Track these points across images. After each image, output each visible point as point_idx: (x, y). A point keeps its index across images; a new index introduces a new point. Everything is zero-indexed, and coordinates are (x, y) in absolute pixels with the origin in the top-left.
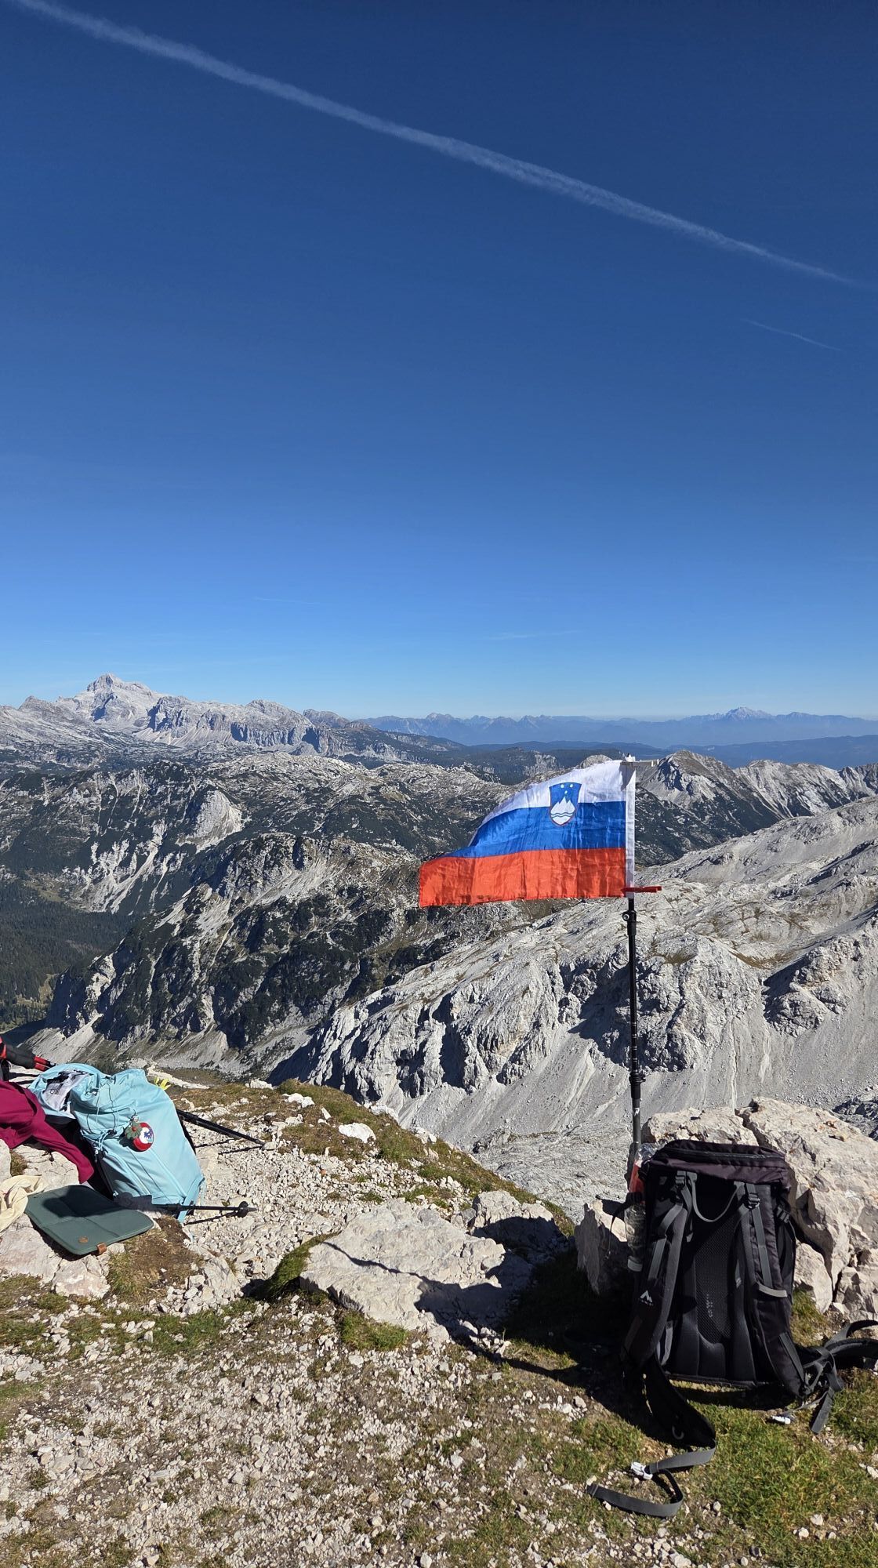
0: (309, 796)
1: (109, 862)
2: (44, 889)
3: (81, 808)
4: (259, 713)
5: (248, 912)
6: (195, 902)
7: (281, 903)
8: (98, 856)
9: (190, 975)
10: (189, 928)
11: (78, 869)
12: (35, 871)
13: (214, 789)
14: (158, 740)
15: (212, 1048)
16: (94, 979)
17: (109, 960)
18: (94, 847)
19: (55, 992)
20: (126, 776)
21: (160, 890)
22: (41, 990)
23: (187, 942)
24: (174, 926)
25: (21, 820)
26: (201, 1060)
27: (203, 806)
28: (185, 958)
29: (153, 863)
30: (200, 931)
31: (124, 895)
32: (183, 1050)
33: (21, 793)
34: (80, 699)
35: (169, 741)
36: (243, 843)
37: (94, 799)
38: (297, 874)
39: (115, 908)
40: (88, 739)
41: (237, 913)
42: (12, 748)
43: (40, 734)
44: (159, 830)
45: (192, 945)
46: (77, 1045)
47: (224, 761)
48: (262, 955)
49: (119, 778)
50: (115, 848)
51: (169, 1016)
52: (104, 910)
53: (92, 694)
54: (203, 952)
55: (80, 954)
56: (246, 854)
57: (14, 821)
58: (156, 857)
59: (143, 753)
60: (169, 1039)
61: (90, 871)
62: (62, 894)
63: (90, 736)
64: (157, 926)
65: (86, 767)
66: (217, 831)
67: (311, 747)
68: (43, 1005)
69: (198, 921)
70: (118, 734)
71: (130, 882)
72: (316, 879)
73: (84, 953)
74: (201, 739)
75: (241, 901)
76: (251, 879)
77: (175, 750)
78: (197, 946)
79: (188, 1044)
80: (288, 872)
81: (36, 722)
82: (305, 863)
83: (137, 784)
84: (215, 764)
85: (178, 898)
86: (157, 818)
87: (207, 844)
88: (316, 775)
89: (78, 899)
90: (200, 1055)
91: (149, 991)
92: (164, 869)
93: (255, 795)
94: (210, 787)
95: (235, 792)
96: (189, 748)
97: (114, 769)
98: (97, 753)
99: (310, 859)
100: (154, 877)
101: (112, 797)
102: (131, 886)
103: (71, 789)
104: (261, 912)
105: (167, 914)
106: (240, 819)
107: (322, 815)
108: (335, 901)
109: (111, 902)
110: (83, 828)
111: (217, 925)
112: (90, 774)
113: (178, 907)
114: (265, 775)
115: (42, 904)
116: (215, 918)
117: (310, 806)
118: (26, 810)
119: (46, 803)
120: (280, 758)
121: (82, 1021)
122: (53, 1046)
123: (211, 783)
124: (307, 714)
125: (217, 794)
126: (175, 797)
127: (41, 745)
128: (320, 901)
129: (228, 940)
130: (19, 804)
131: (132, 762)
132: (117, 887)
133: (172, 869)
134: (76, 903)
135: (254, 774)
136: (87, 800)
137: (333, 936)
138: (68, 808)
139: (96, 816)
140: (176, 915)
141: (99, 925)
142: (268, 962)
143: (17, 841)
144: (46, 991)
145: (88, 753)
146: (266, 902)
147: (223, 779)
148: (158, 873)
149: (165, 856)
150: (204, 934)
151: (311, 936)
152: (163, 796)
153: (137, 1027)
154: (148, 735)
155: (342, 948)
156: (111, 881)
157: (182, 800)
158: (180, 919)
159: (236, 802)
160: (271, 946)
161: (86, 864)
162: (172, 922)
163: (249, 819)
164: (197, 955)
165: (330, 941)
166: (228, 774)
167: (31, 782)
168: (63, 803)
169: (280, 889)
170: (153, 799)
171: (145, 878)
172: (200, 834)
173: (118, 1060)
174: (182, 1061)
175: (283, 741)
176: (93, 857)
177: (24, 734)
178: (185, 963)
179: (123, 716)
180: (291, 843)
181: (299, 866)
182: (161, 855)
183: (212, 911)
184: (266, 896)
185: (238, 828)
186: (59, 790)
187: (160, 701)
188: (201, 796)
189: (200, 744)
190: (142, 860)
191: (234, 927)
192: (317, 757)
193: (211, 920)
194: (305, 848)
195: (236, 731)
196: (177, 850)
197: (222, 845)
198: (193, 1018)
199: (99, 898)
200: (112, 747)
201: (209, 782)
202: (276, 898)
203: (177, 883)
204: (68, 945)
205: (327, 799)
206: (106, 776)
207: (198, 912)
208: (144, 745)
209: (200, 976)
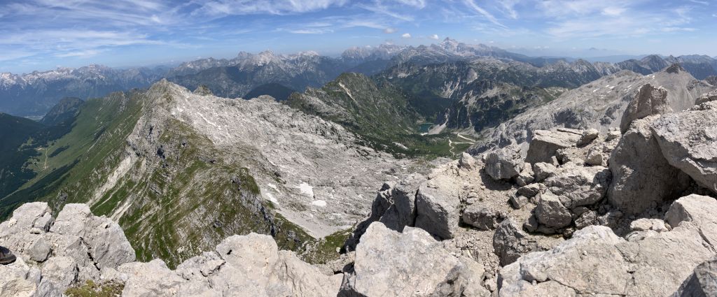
0: (493, 70)
1: (449, 86)
2: (435, 92)
3: (443, 72)
4: (481, 48)
5: (480, 99)
6: (468, 97)
7: (487, 98)
8: (446, 85)
10: (467, 103)
11: (442, 88)
12: (433, 88)
14: (459, 54)
15: (472, 131)
16: (446, 113)
17: (449, 109)
18: (445, 82)
19: (438, 116)
21: (460, 93)
22: (435, 115)
24: (463, 102)
25: (431, 75)
27: (469, 72)
28: (466, 110)
31: (452, 94)
33: (431, 68)
34: (442, 44)
36: (478, 82)
37: (445, 70)
38: (491, 91)
39: (450, 97)
41: (477, 99)
42: (428, 57)
43: (434, 53)
44: (459, 79)
46: (443, 128)
47: (474, 61)
48: (483, 110)
49: (450, 65)
50: (450, 83)
51: (462, 123)
53: (444, 42)
54: (470, 109)
55: (443, 108)
56: (479, 85)
58: (459, 85)
62: (439, 93)
63: (444, 53)
64: (459, 102)
66: (472, 79)
67: (493, 57)
68: (435, 119)
69: (469, 101)
70: (450, 53)
71: (453, 91)
72: (495, 92)
76: (480, 91)
77: (462, 57)
78: (468, 107)
79: (466, 129)
81: (433, 50)
84: (471, 61)
85: (463, 95)
86: (459, 76)
87: (470, 82)
88: (494, 64)
89: (442, 94)
90: (469, 132)
91: (458, 117)
92: (460, 88)
93: (480, 70)
97: (449, 62)
99: (494, 87)
100: (458, 90)
101: (449, 70)
104: (483, 99)
105: (461, 99)
107: (496, 75)
108: (499, 98)
110: (443, 78)
112: (444, 64)
113: (464, 98)
114: (483, 64)
115: (435, 96)
116: (472, 101)
117: (493, 73)
118: (432, 72)
119: (436, 71)
120: (486, 60)
121: (444, 123)
122: (437, 127)
125: (472, 69)
127: (434, 56)
128: (496, 97)
129: (475, 106)
131: (453, 61)
135: (480, 64)
137: (499, 106)
139: (445, 75)
141: (446, 101)
143: (430, 80)
145: (444, 58)
147: (473, 65)
150: (470, 104)
151: (494, 106)
152: (460, 70)
153: (456, 125)
155: (501, 109)
156: (449, 89)
157: (464, 71)
159: (476, 71)
160: (485, 108)
163: (479, 76)
167: (433, 66)
168: (439, 71)
169: (487, 94)
172: (468, 80)
175: (486, 55)
177: (431, 54)
179: (451, 48)
180: (489, 83)
181: (491, 88)
184: (484, 96)
185: (477, 78)
186: (438, 68)
189: (468, 56)
190: (455, 86)
191: (477, 103)
192: (494, 60)
194: (492, 84)
196: (463, 83)
197: (473, 82)
198: (467, 124)
199: (447, 95)
200: (449, 56)
201: (470, 66)
204: (440, 105)
205: (497, 71)
208: (456, 56)
209: (469, 114)
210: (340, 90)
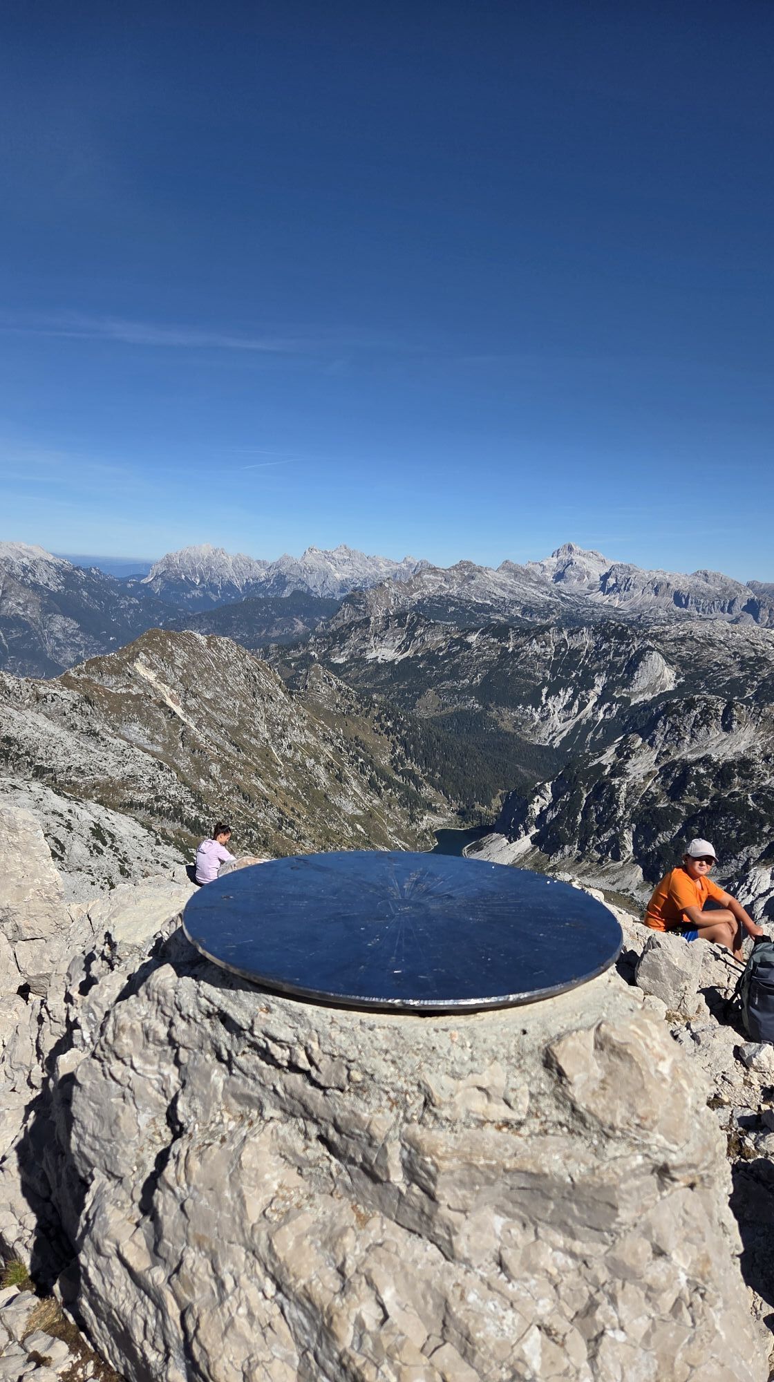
0: (743, 664)
1: (556, 704)
2: (502, 720)
3: (537, 656)
4: (702, 582)
5: (673, 764)
6: (626, 749)
7: (706, 761)
8: (546, 699)
9: (615, 811)
10: (618, 771)
11: (530, 707)
12: (497, 705)
13: (652, 649)
14: (606, 602)
15: (629, 877)
16: (535, 800)
17: (548, 786)
18: (545, 691)
19: (504, 805)
20: (577, 633)
21: (595, 733)
22: (493, 801)
23: (616, 781)
24: (606, 767)
25: (491, 662)
26: (618, 885)
27: (641, 664)
28: (612, 795)
29: (592, 709)
30: (628, 774)
31: (564, 734)
32: (603, 874)
33: (492, 640)
34: (545, 563)
35: (616, 603)
36: (675, 701)
37: (549, 650)
38: (724, 735)
39: (557, 744)
40: (548, 598)
41: (663, 763)
42: (488, 602)
43: (511, 592)
44: (600, 681)
45: (620, 785)
46: (518, 851)
47: (665, 625)
48: (683, 804)
49: (571, 634)
50: (561, 693)
51: (594, 842)
52: (547, 744)
53: (555, 560)
54: (628, 793)
55: (526, 778)
56: (677, 712)
57: (485, 662)
58: (595, 704)
59: (593, 613)
60: (592, 862)
61: (539, 709)
62: (515, 726)
63: (550, 596)
64: (591, 764)
65: (544, 622)
66: (651, 687)
67: (750, 617)
68: (494, 814)
69: (627, 766)
70: (573, 595)
71: (571, 723)
72: (743, 743)
73: (529, 777)
74: (645, 604)
75: (667, 753)
76: (679, 734)
77: (621, 612)
78: (624, 787)
79: (608, 869)
80: (716, 733)
81: (509, 582)
82: (734, 726)
83: (586, 640)
84: (656, 627)
85: (611, 743)
86: (599, 671)
87: (641, 698)
88: (753, 644)
89: (528, 731)
90: (618, 881)
91: (579, 818)
92: (601, 715)
93: (691, 659)
94: (649, 648)
95: (672, 654)
96: (634, 611)
97: (567, 625)
98: (554, 611)
99: (739, 723)
100: (591, 722)
101: (563, 650)
102: (571, 727)
103: (531, 640)
104: (686, 766)
105: (601, 755)
106: (673, 679)
107: (755, 683)
108: (760, 766)
109: (554, 738)
110: (537, 674)
111: (644, 771)
112: (547, 628)
113: (611, 751)
114: (702, 641)
115: (500, 732)
116: (642, 765)
117: (744, 673)
118: (494, 654)
119: (510, 650)
120: (719, 626)
121: (523, 833)
122: (499, 848)
123: (650, 644)
124: (751, 586)
125: (655, 655)
126: (617, 654)
127: (511, 601)
128: (744, 764)
129: (652, 786)
130: (490, 649)
131: (582, 620)
132: (560, 726)
133: (607, 717)
134: (526, 735)
135: (692, 639)
136: (543, 650)
137: (755, 798)
138: (527, 655)
139: (549, 664)
140: (608, 757)
141: (542, 756)
142: (687, 812)
143: (486, 679)
144: (497, 803)
145: (546, 610)
146: (692, 757)
147: (662, 642)
148: (595, 718)
149: (602, 705)
150: (631, 777)
151: (733, 795)
152: (607, 652)
153: (566, 846)
154: (599, 597)
155: (762, 812)
156: (555, 719)
157: (623, 658)
158: (611, 761)
159: (672, 664)
160: (692, 797)
161: (537, 703)
162: (604, 763)
163: (681, 680)
164: (623, 795)
165: (751, 803)
166: (667, 637)
167: (500, 632)
168: (523, 651)
169: (706, 748)
170: (598, 653)
171: (584, 721)
172: (635, 689)
173: (549, 870)
174: (603, 882)
175: (722, 610)
176: (543, 699)
177: (499, 592)
178: (612, 800)
179: (579, 580)
180: (721, 707)
181: (727, 728)
182: (599, 704)
183: (640, 758)
184: (691, 752)
185: (670, 687)
186: (521, 640)
187: (613, 568)
188: (640, 655)
189: (644, 608)
190: (582, 706)
191: (659, 776)
192: (756, 627)
193: (639, 766)
194: (735, 713)
195: (678, 598)
196: (614, 700)
197: (655, 701)
198: (614, 848)
199: (544, 734)
200: (566, 606)
201: (649, 643)
202: (701, 756)
203: (611, 729)
204: (517, 769)
205: (761, 668)
206: (561, 630)
207: (627, 757)
208: (594, 606)
209: (624, 813)
210: (135, 690)
